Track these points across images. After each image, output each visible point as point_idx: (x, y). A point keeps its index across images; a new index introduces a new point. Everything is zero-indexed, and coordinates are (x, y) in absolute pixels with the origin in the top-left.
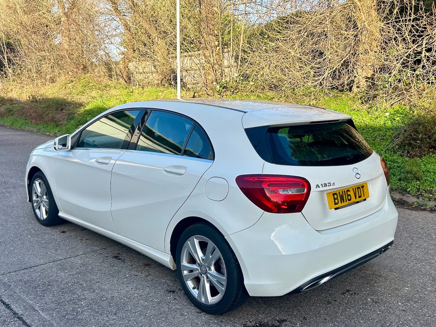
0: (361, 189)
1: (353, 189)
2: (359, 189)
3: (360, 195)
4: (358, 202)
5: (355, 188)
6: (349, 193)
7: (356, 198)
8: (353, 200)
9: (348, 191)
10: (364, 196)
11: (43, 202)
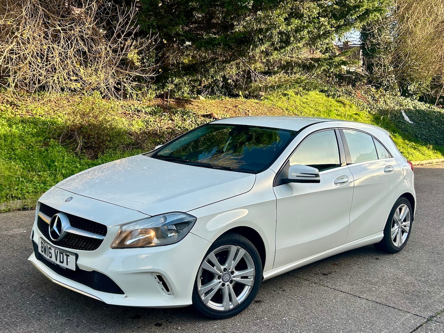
11: (233, 279)
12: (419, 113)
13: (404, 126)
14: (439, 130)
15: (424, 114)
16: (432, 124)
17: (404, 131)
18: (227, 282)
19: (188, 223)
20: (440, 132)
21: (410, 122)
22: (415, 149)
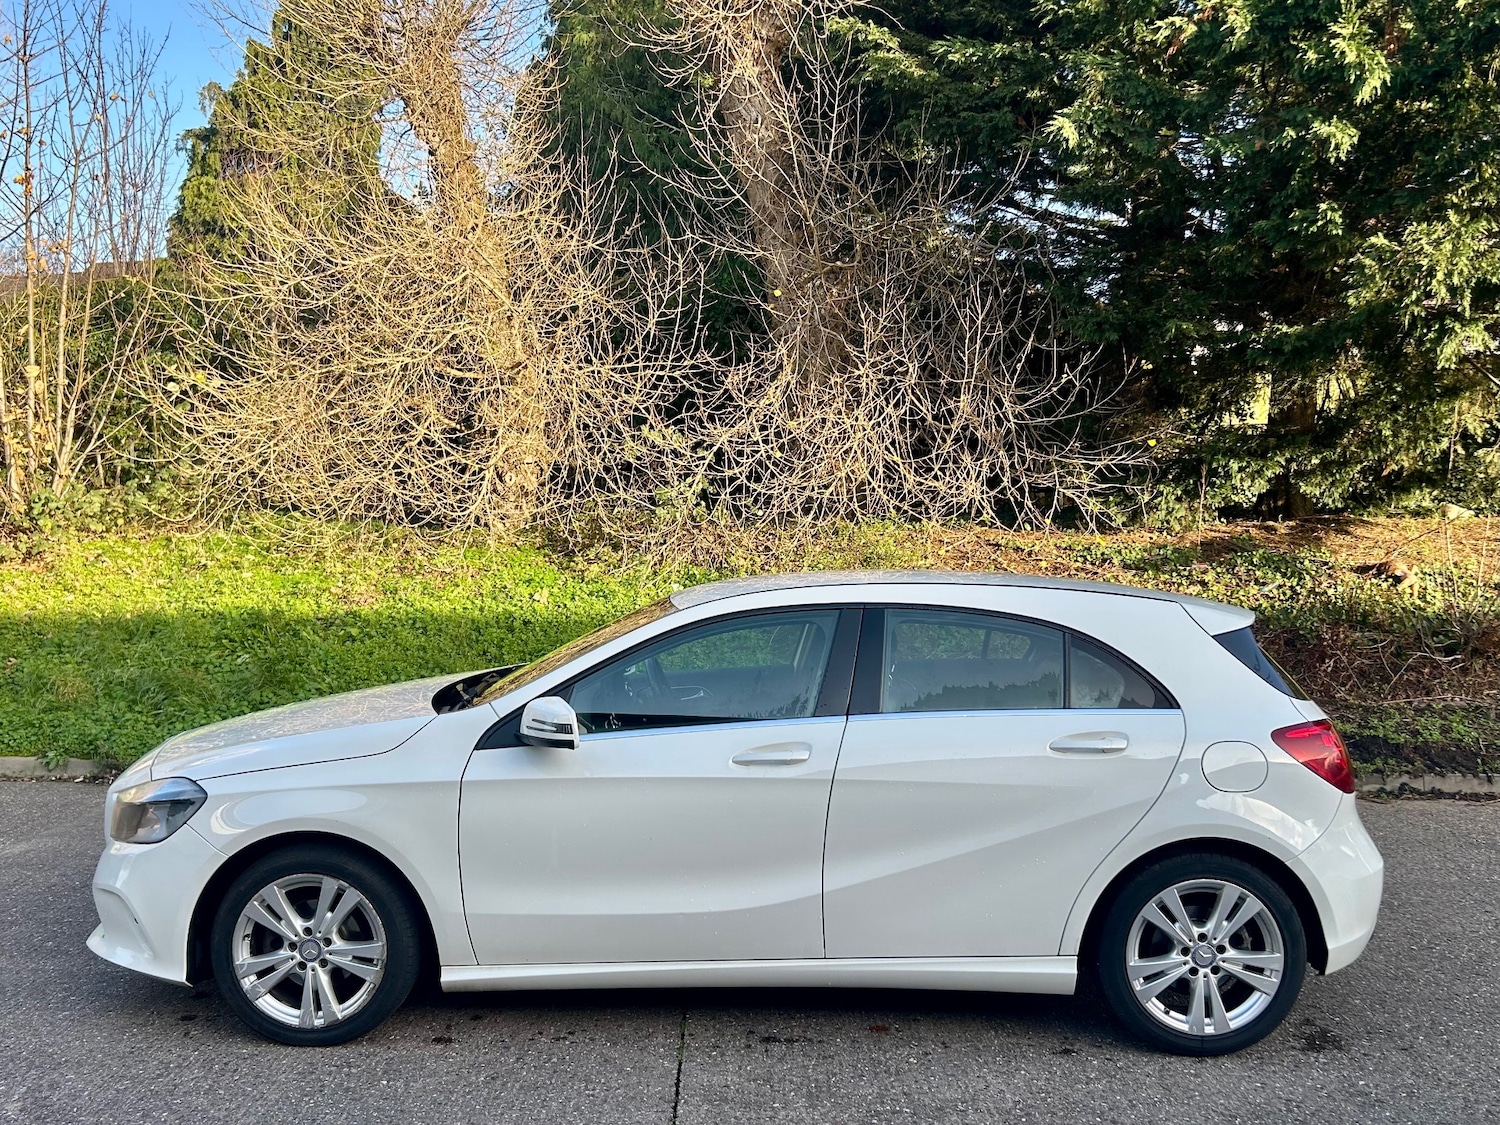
11: (328, 956)
18: (311, 961)
19: (188, 803)
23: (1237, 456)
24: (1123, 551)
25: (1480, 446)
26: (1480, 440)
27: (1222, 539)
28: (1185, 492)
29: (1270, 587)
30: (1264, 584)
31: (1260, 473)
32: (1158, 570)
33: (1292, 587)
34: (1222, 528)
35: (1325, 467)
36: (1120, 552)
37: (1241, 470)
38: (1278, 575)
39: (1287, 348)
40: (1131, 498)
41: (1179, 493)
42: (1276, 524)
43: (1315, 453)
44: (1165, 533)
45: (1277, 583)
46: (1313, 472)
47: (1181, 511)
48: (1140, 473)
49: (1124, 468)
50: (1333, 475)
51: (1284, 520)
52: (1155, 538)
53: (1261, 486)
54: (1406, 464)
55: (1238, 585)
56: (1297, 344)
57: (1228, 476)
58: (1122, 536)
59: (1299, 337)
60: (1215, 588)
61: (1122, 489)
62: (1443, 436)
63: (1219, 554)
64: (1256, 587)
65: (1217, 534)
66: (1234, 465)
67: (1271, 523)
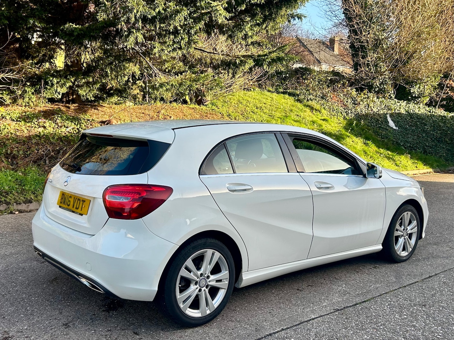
0: (81, 202)
1: (74, 198)
2: (79, 201)
3: (77, 207)
4: (73, 212)
5: (76, 198)
6: (70, 199)
7: (73, 207)
8: (71, 207)
9: (71, 197)
10: (81, 210)
12: (411, 117)
13: (385, 132)
14: (432, 136)
15: (418, 119)
16: (424, 130)
17: (384, 138)
20: (433, 139)
21: (395, 128)
22: (389, 158)
23: (56, 77)
24: (11, 114)
25: (138, 80)
26: (137, 78)
27: (50, 110)
28: (35, 91)
29: (70, 128)
30: (67, 127)
31: (64, 84)
32: (25, 121)
33: (78, 129)
34: (49, 106)
35: (88, 83)
36: (9, 114)
37: (58, 83)
38: (73, 124)
39: (75, 34)
40: (13, 92)
41: (33, 91)
42: (70, 105)
43: (84, 78)
44: (27, 107)
45: (72, 127)
46: (82, 86)
47: (34, 98)
48: (16, 81)
49: (9, 79)
50: (90, 87)
51: (72, 103)
52: (23, 109)
53: (64, 90)
54: (114, 85)
55: (57, 128)
56: (80, 32)
57: (53, 85)
58: (9, 108)
59: (80, 30)
60: (49, 129)
61: (9, 88)
62: (126, 75)
63: (49, 116)
64: (65, 128)
65: (47, 108)
66: (55, 80)
67: (68, 105)
